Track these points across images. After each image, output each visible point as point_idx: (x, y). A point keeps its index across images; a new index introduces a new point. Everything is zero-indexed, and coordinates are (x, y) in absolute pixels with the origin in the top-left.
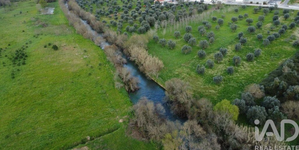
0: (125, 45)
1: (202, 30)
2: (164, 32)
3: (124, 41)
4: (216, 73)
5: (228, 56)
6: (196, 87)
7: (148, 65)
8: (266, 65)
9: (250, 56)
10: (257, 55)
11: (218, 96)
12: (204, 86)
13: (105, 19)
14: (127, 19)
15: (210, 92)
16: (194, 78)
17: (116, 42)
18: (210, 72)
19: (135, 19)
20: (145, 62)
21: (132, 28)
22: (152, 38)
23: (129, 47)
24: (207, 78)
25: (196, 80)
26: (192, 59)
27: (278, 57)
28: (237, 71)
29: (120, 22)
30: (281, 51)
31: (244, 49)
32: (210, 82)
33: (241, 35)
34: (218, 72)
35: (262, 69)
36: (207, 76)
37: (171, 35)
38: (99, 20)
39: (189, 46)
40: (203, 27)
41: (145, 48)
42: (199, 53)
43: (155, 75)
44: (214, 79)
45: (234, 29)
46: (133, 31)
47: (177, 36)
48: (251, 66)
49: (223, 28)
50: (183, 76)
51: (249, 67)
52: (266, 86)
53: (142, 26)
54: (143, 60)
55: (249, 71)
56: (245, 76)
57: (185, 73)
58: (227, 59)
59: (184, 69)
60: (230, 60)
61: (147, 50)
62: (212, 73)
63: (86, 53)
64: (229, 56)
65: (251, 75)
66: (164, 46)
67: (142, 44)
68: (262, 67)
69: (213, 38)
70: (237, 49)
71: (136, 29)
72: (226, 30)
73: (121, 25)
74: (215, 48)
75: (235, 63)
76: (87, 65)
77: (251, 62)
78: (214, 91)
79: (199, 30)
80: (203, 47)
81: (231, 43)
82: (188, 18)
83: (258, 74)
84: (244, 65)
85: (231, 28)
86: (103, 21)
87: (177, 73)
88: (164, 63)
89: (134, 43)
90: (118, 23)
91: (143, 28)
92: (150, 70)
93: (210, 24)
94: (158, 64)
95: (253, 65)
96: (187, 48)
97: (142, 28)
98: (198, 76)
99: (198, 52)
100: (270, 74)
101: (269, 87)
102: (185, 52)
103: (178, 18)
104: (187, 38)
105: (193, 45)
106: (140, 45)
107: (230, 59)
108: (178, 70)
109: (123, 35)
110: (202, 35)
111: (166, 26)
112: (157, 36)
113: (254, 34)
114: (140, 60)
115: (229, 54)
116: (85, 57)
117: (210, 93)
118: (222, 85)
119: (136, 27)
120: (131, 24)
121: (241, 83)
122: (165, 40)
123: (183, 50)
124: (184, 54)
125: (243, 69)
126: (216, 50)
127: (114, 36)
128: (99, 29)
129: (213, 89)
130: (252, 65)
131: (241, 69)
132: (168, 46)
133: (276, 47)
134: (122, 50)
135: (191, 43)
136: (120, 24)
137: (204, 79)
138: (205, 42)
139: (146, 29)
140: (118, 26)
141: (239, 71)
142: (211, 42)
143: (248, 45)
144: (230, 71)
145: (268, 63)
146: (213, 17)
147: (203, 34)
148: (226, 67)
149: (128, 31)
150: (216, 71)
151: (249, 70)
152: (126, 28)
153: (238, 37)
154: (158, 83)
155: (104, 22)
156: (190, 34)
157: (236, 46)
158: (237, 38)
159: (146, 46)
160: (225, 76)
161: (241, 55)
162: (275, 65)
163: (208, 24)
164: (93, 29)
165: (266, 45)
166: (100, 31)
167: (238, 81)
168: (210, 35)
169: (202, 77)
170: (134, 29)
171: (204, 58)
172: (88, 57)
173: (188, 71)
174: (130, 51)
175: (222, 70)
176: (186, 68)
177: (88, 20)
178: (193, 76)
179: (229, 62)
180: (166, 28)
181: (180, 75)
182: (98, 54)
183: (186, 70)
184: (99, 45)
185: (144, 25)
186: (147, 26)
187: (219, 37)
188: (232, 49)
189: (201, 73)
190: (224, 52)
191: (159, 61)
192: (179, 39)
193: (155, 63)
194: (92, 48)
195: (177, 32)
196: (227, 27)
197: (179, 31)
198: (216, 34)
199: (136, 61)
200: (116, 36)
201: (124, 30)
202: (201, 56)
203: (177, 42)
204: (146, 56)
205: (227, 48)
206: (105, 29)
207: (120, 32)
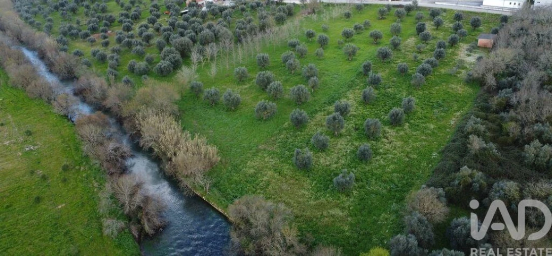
0: (125, 113)
1: (291, 61)
2: (213, 70)
3: (123, 100)
4: (336, 163)
5: (350, 116)
6: (299, 203)
7: (184, 160)
8: (429, 132)
9: (397, 115)
10: (408, 110)
11: (351, 225)
12: (316, 199)
13: (80, 45)
14: (129, 44)
15: (333, 216)
16: (291, 182)
17: (104, 103)
18: (323, 160)
19: (148, 42)
20: (175, 154)
21: (142, 64)
22: (188, 87)
23: (134, 116)
24: (320, 176)
25: (297, 184)
26: (280, 132)
27: (446, 109)
28: (377, 153)
29: (114, 51)
30: (446, 96)
31: (378, 98)
32: (328, 188)
33: (367, 68)
34: (339, 158)
35: (425, 140)
36: (318, 171)
37: (228, 76)
38: (65, 50)
39: (270, 103)
40: (292, 54)
41: (173, 114)
42: (294, 117)
43: (202, 183)
44: (337, 182)
45: (352, 54)
46: (146, 72)
47: (241, 79)
48: (401, 137)
49: (328, 53)
50: (265, 178)
51: (399, 141)
52: (445, 184)
53: (164, 60)
54: (171, 147)
55: (401, 150)
56: (395, 163)
57: (270, 169)
58: (351, 125)
59: (266, 159)
60: (357, 127)
61: (178, 118)
62: (328, 163)
63: (31, 138)
64: (354, 116)
65: (408, 159)
66: (216, 104)
67: (165, 104)
68: (424, 137)
69: (315, 78)
70: (366, 100)
71: (150, 67)
72: (336, 56)
73: (117, 60)
74: (323, 100)
75: (370, 134)
76: (32, 173)
77: (400, 125)
78: (337, 212)
79: (285, 60)
80: (299, 100)
81: (351, 86)
82: (260, 35)
83: (419, 154)
84: (388, 135)
85: (345, 53)
86: (75, 50)
87: (252, 171)
88: (221, 151)
89: (147, 104)
90: (109, 54)
91: (166, 65)
92: (190, 172)
93: (303, 46)
94: (206, 155)
95: (406, 134)
96: (265, 108)
97: (164, 63)
98: (299, 175)
99: (290, 116)
100: (443, 152)
101: (450, 188)
102: (263, 116)
103: (240, 37)
104: (263, 81)
105: (278, 96)
106: (160, 110)
107: (356, 125)
108: (254, 164)
109: (121, 85)
110: (293, 72)
111: (215, 56)
112: (198, 83)
113: (389, 62)
114: (162, 146)
115: (352, 111)
116: (27, 149)
117: (332, 219)
118: (355, 192)
119: (150, 61)
120: (140, 55)
121: (392, 181)
122: (218, 90)
123: (257, 111)
124: (260, 119)
125: (388, 146)
126: (325, 103)
127: (101, 87)
128: (64, 71)
129: (337, 206)
130: (402, 133)
131: (384, 146)
132: (224, 102)
133: (437, 88)
134: (120, 121)
135: (272, 93)
136: (115, 58)
137: (313, 180)
138: (302, 90)
139: (172, 65)
140: (110, 62)
141: (381, 151)
142: (313, 87)
143: (385, 88)
144: (364, 155)
145: (432, 126)
146: (307, 33)
147: (294, 69)
148: (352, 144)
149: (133, 72)
150: (334, 156)
151: (399, 147)
152: (128, 65)
153: (362, 70)
154: (212, 203)
155: (78, 54)
156: (268, 73)
157: (364, 93)
158: (361, 72)
159: (176, 107)
160: (355, 168)
161: (376, 112)
162: (446, 128)
163: (301, 48)
164: (51, 71)
165: (418, 86)
166: (69, 77)
167: (384, 178)
168: (308, 72)
169: (307, 175)
170: (147, 68)
171: (305, 127)
172: (36, 147)
173: (275, 164)
174: (140, 124)
175: (347, 152)
176: (270, 155)
177: (42, 51)
178: (287, 177)
179: (357, 132)
180: (217, 60)
181: (259, 175)
182: (62, 137)
183: (270, 160)
184: (65, 112)
185: (168, 58)
186: (174, 59)
187: (326, 72)
188: (356, 99)
189: (304, 166)
190: (343, 111)
191: (207, 148)
192: (246, 85)
193: (199, 154)
194: (46, 122)
195: (240, 69)
196: (336, 50)
197: (244, 68)
198: (318, 67)
199: (156, 150)
200: (106, 87)
201: (124, 70)
202: (299, 123)
203: (243, 91)
204: (176, 136)
205: (346, 97)
206: (80, 70)
207: (115, 75)
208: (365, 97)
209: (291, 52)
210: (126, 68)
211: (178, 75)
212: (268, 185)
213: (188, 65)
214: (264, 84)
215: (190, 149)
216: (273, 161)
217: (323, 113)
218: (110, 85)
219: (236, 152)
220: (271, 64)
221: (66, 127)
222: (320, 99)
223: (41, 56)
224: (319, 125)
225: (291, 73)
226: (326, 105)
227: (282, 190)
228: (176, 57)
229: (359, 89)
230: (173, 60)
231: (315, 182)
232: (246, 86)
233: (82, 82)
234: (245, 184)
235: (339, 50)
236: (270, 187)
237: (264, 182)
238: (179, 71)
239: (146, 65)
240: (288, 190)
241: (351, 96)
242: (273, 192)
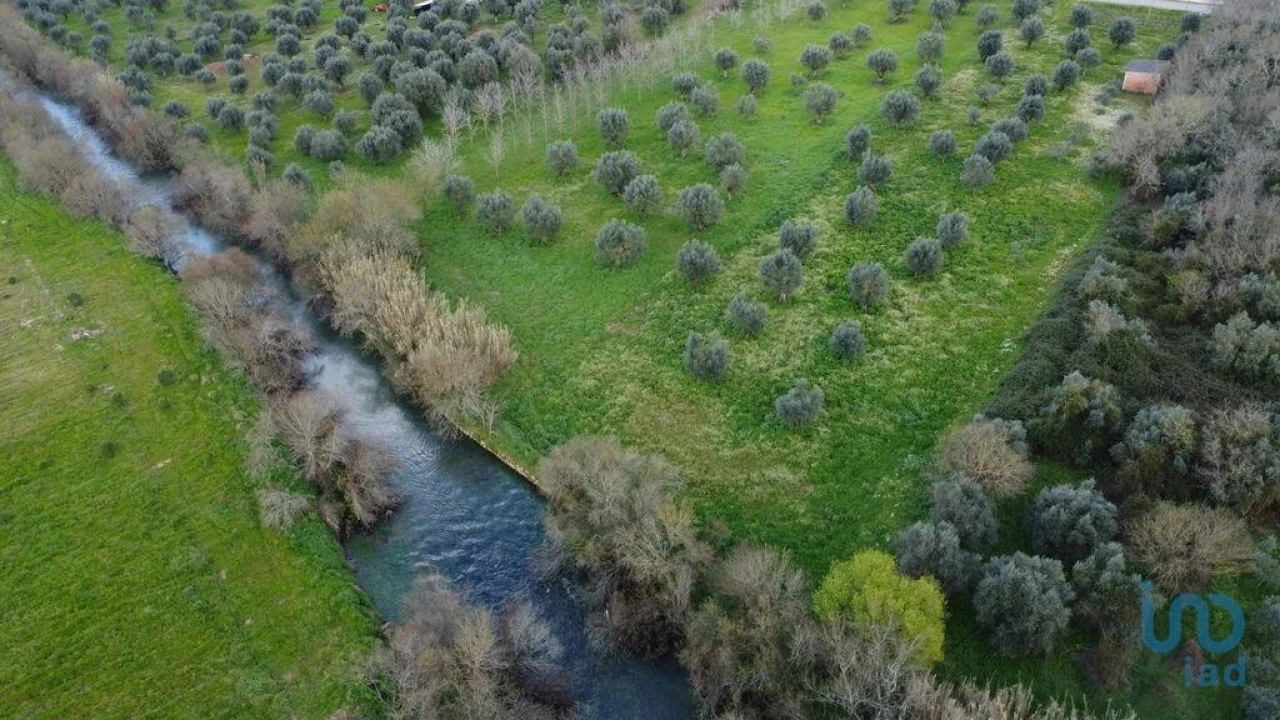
0: (295, 250)
1: (679, 126)
2: (497, 149)
3: (289, 223)
4: (783, 364)
5: (817, 256)
6: (697, 454)
7: (434, 361)
8: (998, 293)
9: (926, 254)
10: (952, 242)
11: (813, 501)
12: (736, 444)
13: (178, 91)
14: (295, 87)
15: (772, 482)
16: (681, 406)
17: (244, 229)
18: (754, 358)
19: (339, 80)
20: (414, 346)
21: (327, 135)
22: (439, 190)
23: (317, 258)
24: (744, 394)
25: (692, 412)
26: (655, 293)
27: (1038, 239)
28: (875, 342)
29: (259, 103)
30: (1042, 209)
31: (884, 214)
32: (763, 420)
33: (859, 143)
34: (788, 354)
35: (986, 312)
36: (740, 384)
37: (532, 163)
38: (144, 102)
39: (631, 226)
40: (681, 109)
41: (407, 252)
42: (687, 258)
43: (477, 411)
44: (784, 406)
45: (823, 109)
46: (336, 155)
47: (563, 169)
48: (933, 304)
49: (770, 107)
50: (621, 399)
51: (927, 314)
52: (1028, 412)
53: (380, 125)
54: (404, 330)
55: (930, 334)
56: (917, 365)
57: (632, 378)
58: (820, 277)
59: (623, 357)
60: (832, 281)
61: (418, 262)
62: (763, 365)
63: (81, 312)
64: (826, 257)
65: (945, 356)
66: (505, 229)
67: (386, 231)
68: (984, 306)
69: (735, 167)
70: (854, 219)
71: (347, 142)
72: (786, 114)
73: (268, 126)
74: (754, 220)
75: (862, 299)
76: (92, 390)
77: (931, 278)
78: (782, 473)
79: (667, 124)
80: (699, 220)
81: (820, 186)
82: (604, 62)
83: (973, 343)
84: (901, 300)
85: (808, 106)
86: (168, 103)
87: (590, 383)
88: (519, 337)
89: (345, 230)
90: (249, 111)
91: (384, 136)
92: (449, 385)
93: (707, 89)
94: (484, 346)
95: (944, 297)
96: (620, 239)
97: (381, 133)
98: (699, 391)
99: (678, 256)
100: (1027, 339)
101: (1039, 421)
102: (615, 257)
103: (558, 67)
104: (615, 174)
105: (650, 211)
106: (377, 245)
107: (830, 277)
108: (593, 367)
109: (281, 185)
110: (684, 152)
111: (500, 113)
112: (463, 179)
113: (910, 129)
114: (385, 329)
115: (821, 245)
116: (76, 337)
117: (771, 489)
118: (823, 430)
119: (346, 128)
120: (323, 112)
121: (907, 405)
122: (508, 196)
123: (601, 246)
124: (609, 264)
125: (902, 326)
126: (757, 227)
127: (235, 191)
128: (147, 152)
129: (782, 460)
130: (934, 296)
131: (892, 325)
132: (525, 226)
133: (1021, 190)
134: (284, 270)
135: (636, 203)
136: (264, 120)
137: (728, 404)
138: (706, 197)
139: (400, 138)
140: (253, 130)
141: (886, 337)
142: (730, 189)
143: (898, 190)
144: (847, 346)
145: (1005, 281)
146: (719, 56)
147: (686, 146)
148: (820, 322)
149: (308, 154)
150: (778, 348)
151: (927, 329)
152: (295, 137)
153: (846, 147)
154: (501, 455)
155: (175, 111)
156: (626, 156)
157: (851, 201)
158: (843, 153)
159: (412, 238)
160: (825, 375)
161: (876, 247)
162: (1036, 285)
163: (704, 93)
164: (114, 154)
165: (977, 185)
166: (159, 166)
167: (890, 398)
168: (720, 152)
169: (716, 391)
170: (340, 143)
171: (711, 282)
172: (97, 331)
173: (643, 367)
174: (330, 277)
175: (806, 339)
176: (631, 346)
177: (90, 106)
178: (671, 396)
179: (832, 293)
180: (504, 124)
181: (607, 392)
182: (153, 308)
183: (632, 358)
184: (156, 249)
185: (388, 120)
186: (403, 121)
187: (762, 153)
188: (832, 216)
189: (710, 373)
190: (800, 244)
191: (487, 332)
192: (575, 184)
193: (470, 344)
194: (113, 273)
195: (559, 146)
196: (786, 98)
197: (568, 143)
198: (743, 140)
199: (370, 336)
200: (246, 191)
201: (286, 149)
202: (698, 274)
203: (569, 198)
204: (414, 304)
205: (808, 212)
206: (184, 151)
207: (267, 163)
208: (851, 213)
209: (680, 104)
210: (290, 144)
211: (415, 162)
212: (628, 414)
213: (438, 136)
214: (617, 182)
215: (448, 333)
216: (634, 360)
217: (752, 251)
218: (255, 186)
219: (554, 340)
220: (633, 135)
221: (160, 284)
222: (746, 217)
223: (89, 117)
224: (744, 277)
225: (679, 155)
226: (761, 232)
227: (658, 427)
228: (407, 117)
229: (837, 193)
230: (401, 125)
231: (733, 407)
232: (576, 188)
233: (190, 180)
234: (576, 413)
235: (792, 99)
236: (632, 419)
237: (618, 409)
238: (417, 151)
239: (339, 138)
240: (672, 426)
241: (819, 210)
242: (638, 430)
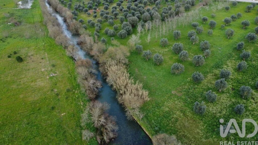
0: (101, 60)
1: (194, 37)
2: (149, 38)
3: (100, 53)
4: (220, 112)
6: (195, 138)
7: (129, 99)
12: (206, 138)
13: (83, 16)
14: (106, 18)
16: (191, 122)
17: (91, 52)
19: (116, 17)
20: (125, 93)
21: (111, 30)
22: (134, 48)
23: (105, 63)
24: (209, 121)
25: (194, 124)
26: (185, 84)
28: (247, 110)
29: (99, 21)
33: (240, 47)
34: (221, 109)
36: (208, 117)
37: (156, 42)
38: (75, 19)
39: (181, 65)
40: (194, 32)
41: (125, 64)
42: (195, 76)
43: (138, 114)
45: (230, 35)
46: (113, 35)
47: (164, 45)
49: (216, 32)
50: (175, 116)
53: (123, 29)
54: (123, 87)
57: (178, 110)
58: (230, 86)
59: (176, 102)
60: (234, 87)
62: (214, 112)
63: (54, 69)
64: (232, 79)
66: (149, 60)
67: (121, 59)
69: (208, 50)
70: (239, 69)
72: (220, 35)
73: (99, 27)
74: (212, 65)
76: (52, 90)
79: (190, 36)
80: (197, 64)
81: (229, 57)
82: (176, 18)
84: (254, 96)
85: (226, 34)
86: (80, 19)
87: (167, 109)
90: (96, 23)
91: (124, 33)
93: (201, 27)
94: (142, 96)
97: (123, 32)
98: (197, 118)
99: (193, 75)
102: (176, 72)
103: (164, 18)
104: (177, 49)
105: (185, 60)
106: (119, 62)
108: (168, 104)
109: (100, 43)
110: (194, 43)
111: (150, 29)
112: (141, 46)
113: (254, 43)
114: (118, 86)
115: (230, 75)
116: (52, 75)
119: (116, 29)
120: (112, 24)
122: (151, 52)
123: (173, 69)
124: (174, 74)
125: (254, 105)
127: (90, 43)
128: (74, 30)
131: (252, 105)
132: (154, 60)
136: (99, 25)
137: (205, 123)
139: (127, 33)
140: (96, 27)
141: (250, 108)
142: (206, 56)
143: (251, 61)
144: (240, 111)
146: (203, 18)
148: (230, 100)
149: (107, 34)
150: (219, 107)
152: (105, 30)
154: (142, 127)
155: (81, 21)
156: (180, 44)
157: (240, 64)
159: (127, 61)
166: (76, 34)
168: (204, 45)
169: (201, 118)
170: (114, 33)
171: (200, 83)
172: (56, 74)
173: (181, 106)
174: (107, 69)
175: (226, 105)
176: (178, 100)
177: (65, 18)
178: (189, 118)
179: (234, 91)
180: (151, 32)
181: (171, 113)
182: (69, 70)
183: (178, 103)
184: (72, 55)
185: (125, 28)
186: (128, 29)
187: (214, 45)
188: (233, 66)
189: (199, 112)
190: (224, 75)
191: (143, 92)
192: (166, 49)
193: (138, 95)
194: (62, 60)
195: (164, 39)
196: (220, 31)
197: (166, 39)
198: (209, 41)
199: (115, 87)
200: (92, 43)
201: (103, 32)
202: (197, 80)
203: (164, 53)
204: (126, 81)
205: (226, 64)
206: (82, 31)
207: (98, 36)
208: (239, 67)
211: (130, 40)
212: (177, 121)
213: (136, 34)
214: (177, 51)
215: (133, 91)
216: (180, 104)
217: (211, 75)
218: (95, 41)
219: (159, 94)
220: (181, 37)
221: (71, 64)
222: (210, 64)
223: (65, 20)
224: (209, 82)
225: (192, 44)
226: (214, 69)
227: (185, 126)
228: (129, 28)
229: (234, 60)
230: (128, 30)
231: (206, 125)
232: (166, 50)
233: (81, 39)
234: (163, 118)
235: (222, 31)
236: (178, 124)
237: (174, 119)
238: (131, 38)
239: (114, 32)
240: (189, 127)
241: (230, 64)
242: (179, 127)
